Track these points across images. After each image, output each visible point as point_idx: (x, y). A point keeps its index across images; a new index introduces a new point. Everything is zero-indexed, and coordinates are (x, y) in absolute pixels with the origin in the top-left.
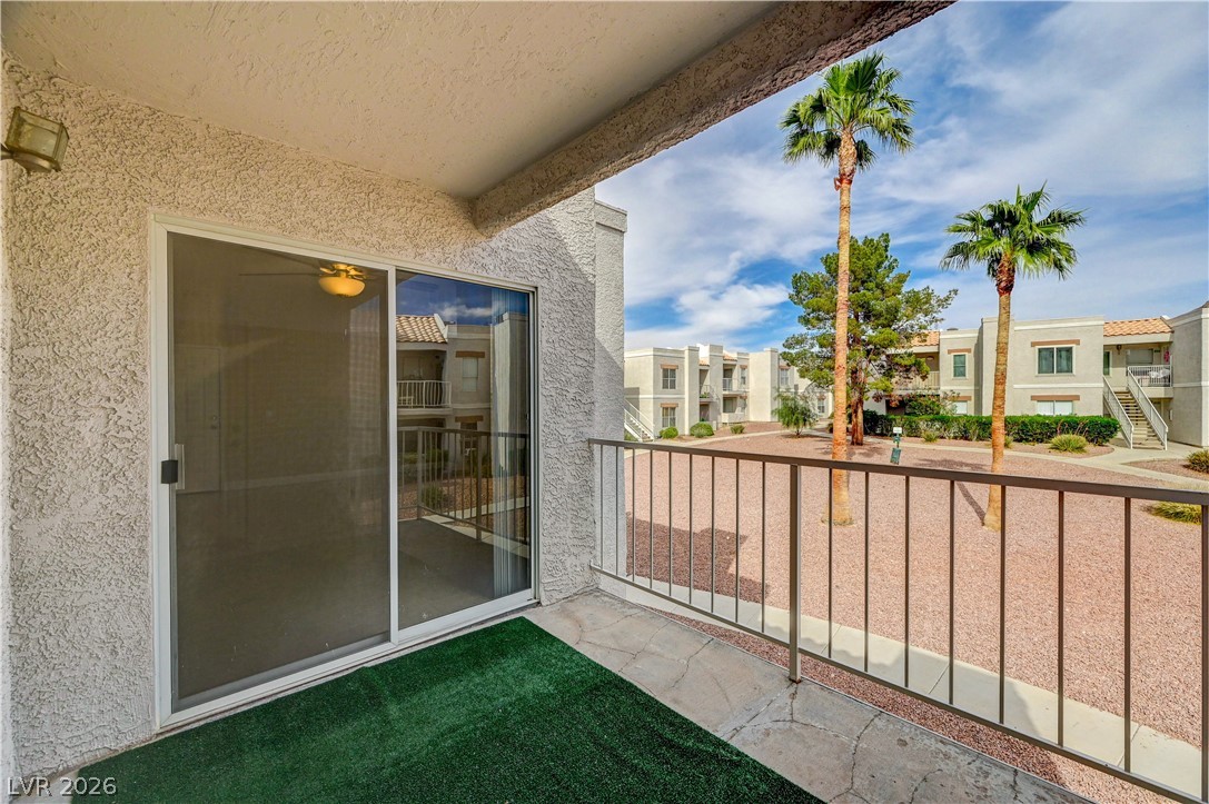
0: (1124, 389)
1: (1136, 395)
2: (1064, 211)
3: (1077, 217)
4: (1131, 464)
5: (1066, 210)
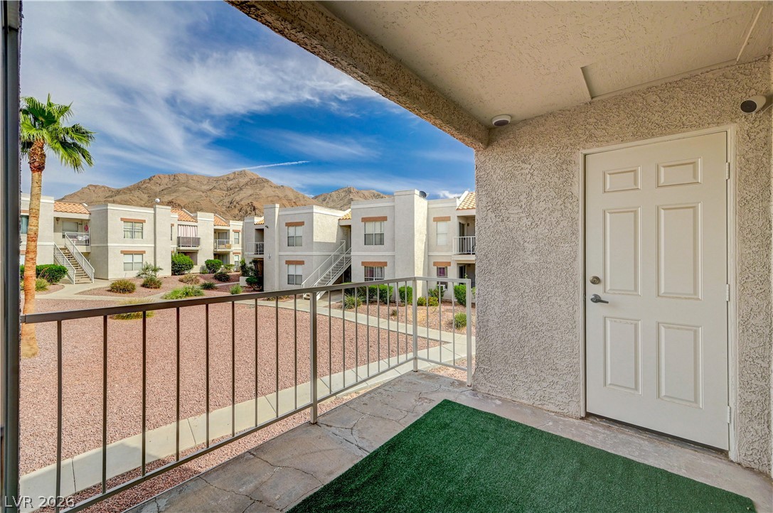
0: (63, 247)
1: (71, 250)
2: (83, 128)
3: (89, 135)
4: (80, 293)
5: (85, 128)
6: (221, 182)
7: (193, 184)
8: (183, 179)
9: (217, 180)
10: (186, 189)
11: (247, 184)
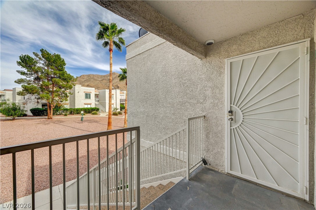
6: (106, 77)
7: (96, 78)
8: (92, 77)
9: (104, 76)
10: (93, 80)
11: (115, 78)
